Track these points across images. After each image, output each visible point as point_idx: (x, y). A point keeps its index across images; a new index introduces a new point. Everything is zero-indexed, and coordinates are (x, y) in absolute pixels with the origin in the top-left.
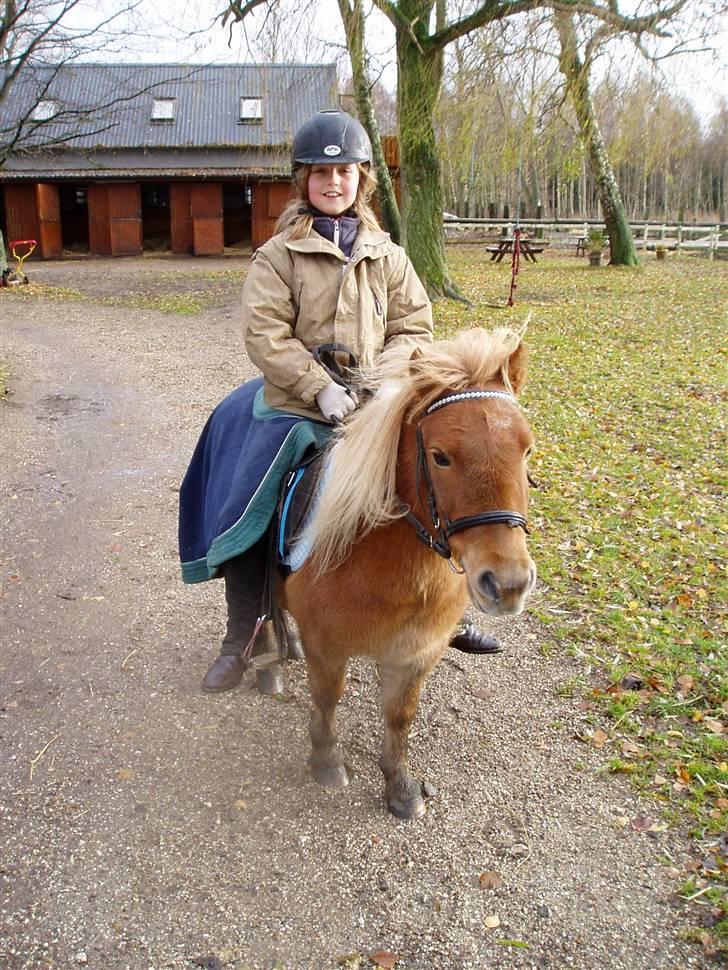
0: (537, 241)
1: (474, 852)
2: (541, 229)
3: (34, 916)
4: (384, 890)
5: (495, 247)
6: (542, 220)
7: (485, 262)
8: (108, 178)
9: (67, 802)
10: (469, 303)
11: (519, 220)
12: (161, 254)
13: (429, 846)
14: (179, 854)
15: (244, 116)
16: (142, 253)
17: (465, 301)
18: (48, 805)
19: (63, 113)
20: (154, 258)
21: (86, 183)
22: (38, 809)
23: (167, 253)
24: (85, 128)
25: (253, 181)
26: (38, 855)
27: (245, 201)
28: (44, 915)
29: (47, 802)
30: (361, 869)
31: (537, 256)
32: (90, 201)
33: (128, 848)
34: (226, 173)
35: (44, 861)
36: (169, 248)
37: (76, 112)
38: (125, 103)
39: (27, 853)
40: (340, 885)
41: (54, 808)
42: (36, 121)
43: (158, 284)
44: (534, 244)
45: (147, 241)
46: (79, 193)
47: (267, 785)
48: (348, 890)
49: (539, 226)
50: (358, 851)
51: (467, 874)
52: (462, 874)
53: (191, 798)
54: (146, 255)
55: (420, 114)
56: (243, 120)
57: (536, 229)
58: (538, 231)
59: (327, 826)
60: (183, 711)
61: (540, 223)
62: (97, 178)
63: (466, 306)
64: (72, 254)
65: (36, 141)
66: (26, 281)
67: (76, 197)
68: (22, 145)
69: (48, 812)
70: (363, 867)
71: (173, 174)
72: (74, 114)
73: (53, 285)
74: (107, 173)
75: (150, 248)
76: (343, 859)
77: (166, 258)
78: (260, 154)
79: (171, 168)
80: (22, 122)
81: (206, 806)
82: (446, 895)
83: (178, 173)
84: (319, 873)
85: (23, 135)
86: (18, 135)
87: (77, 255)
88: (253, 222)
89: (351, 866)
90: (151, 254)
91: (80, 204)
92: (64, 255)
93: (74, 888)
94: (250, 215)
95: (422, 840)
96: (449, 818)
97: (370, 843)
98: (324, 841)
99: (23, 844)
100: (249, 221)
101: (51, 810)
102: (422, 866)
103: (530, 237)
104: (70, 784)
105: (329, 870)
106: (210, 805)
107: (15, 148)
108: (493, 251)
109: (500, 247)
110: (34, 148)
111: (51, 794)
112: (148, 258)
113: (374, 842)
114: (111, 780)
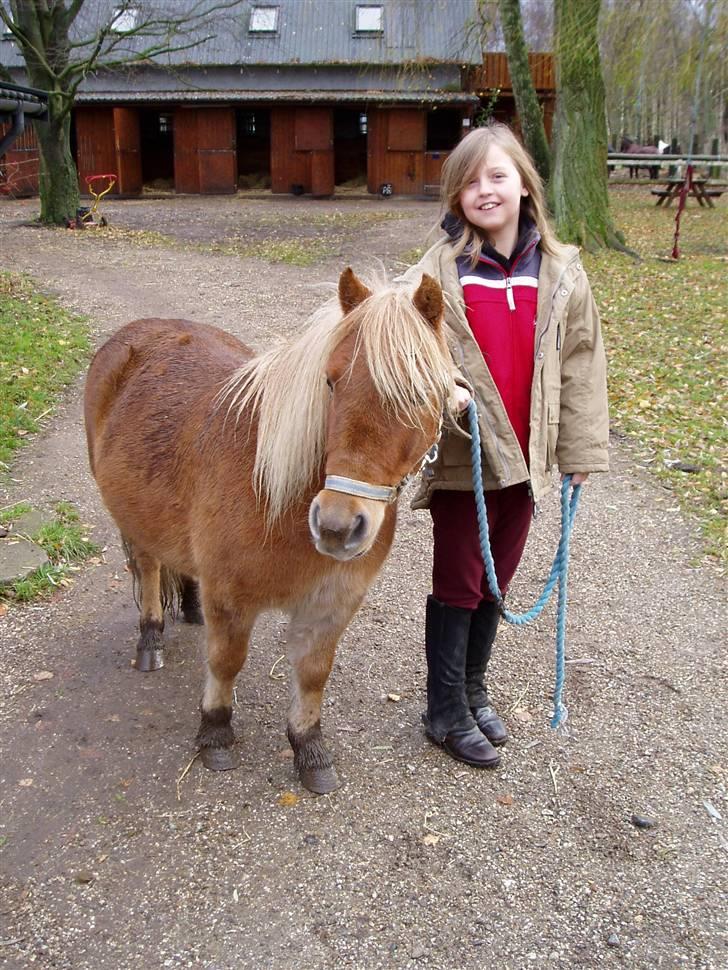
0: (713, 182)
1: (715, 908)
2: (719, 168)
3: (198, 960)
4: (611, 946)
5: (663, 189)
6: (719, 156)
7: (649, 207)
8: (199, 101)
9: (222, 828)
10: (637, 257)
11: (690, 156)
12: (258, 193)
13: (659, 897)
14: (361, 894)
15: (361, 27)
16: (235, 192)
17: (632, 254)
18: (200, 831)
19: (151, 23)
20: (251, 198)
21: (173, 108)
22: (189, 836)
23: (267, 192)
24: (176, 41)
25: (370, 107)
26: (195, 888)
27: (359, 130)
28: (209, 959)
29: (199, 828)
30: (579, 921)
31: (714, 200)
32: (175, 129)
33: (301, 885)
34: (338, 96)
35: (202, 897)
36: (267, 187)
37: (167, 22)
38: (223, 11)
39: (182, 886)
40: (557, 938)
41: (208, 835)
42: (120, 33)
43: (259, 229)
44: (709, 186)
45: (243, 177)
46: (162, 120)
47: (456, 818)
48: (567, 946)
49: (716, 164)
50: (575, 899)
51: (708, 934)
52: (702, 933)
53: (369, 830)
54: (241, 193)
55: (581, 24)
56: (358, 32)
57: (711, 168)
58: (715, 170)
59: (534, 868)
60: (348, 728)
61: (716, 160)
62: (186, 101)
63: (633, 260)
64: (153, 192)
65: (117, 56)
66: (104, 223)
67: (159, 124)
68: (103, 60)
69: (201, 839)
70: (583, 919)
71: (275, 98)
72: (163, 25)
73: (135, 228)
74: (196, 96)
75: (246, 186)
76: (558, 909)
77: (264, 198)
78: (382, 73)
79: (271, 91)
80: (104, 33)
81: (388, 840)
82: (684, 957)
83: (281, 95)
84: (530, 924)
85: (104, 48)
86: (99, 48)
87: (159, 193)
88: (369, 156)
89: (569, 917)
90: (248, 193)
91: (163, 132)
92: (145, 193)
93: (242, 929)
94: (365, 147)
95: (649, 891)
96: (680, 866)
97: (588, 891)
98: (531, 886)
99: (177, 875)
100: (365, 155)
101: (205, 837)
102: (652, 921)
103: (704, 177)
104: (224, 808)
105: (542, 921)
106: (391, 838)
107: (93, 66)
108: (660, 194)
109: (669, 189)
110: (116, 65)
111: (203, 818)
112: (244, 197)
113: (593, 890)
114: (272, 805)
